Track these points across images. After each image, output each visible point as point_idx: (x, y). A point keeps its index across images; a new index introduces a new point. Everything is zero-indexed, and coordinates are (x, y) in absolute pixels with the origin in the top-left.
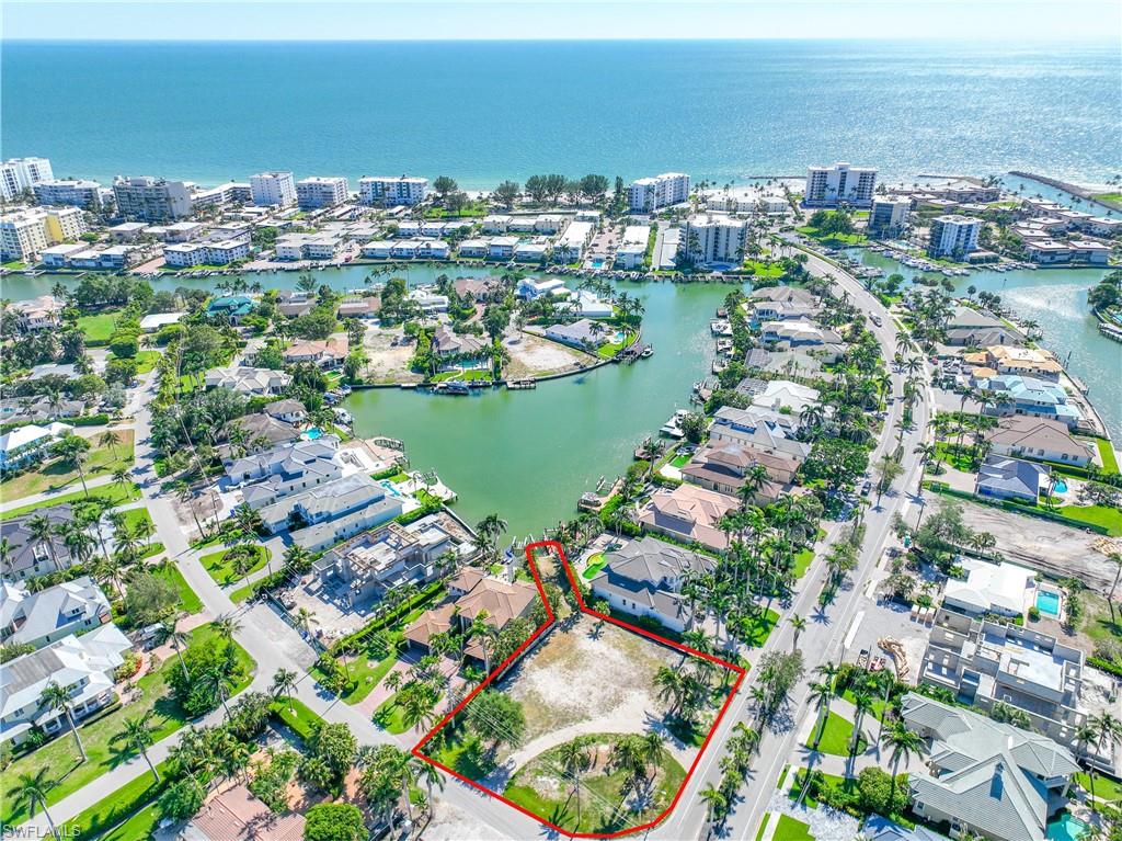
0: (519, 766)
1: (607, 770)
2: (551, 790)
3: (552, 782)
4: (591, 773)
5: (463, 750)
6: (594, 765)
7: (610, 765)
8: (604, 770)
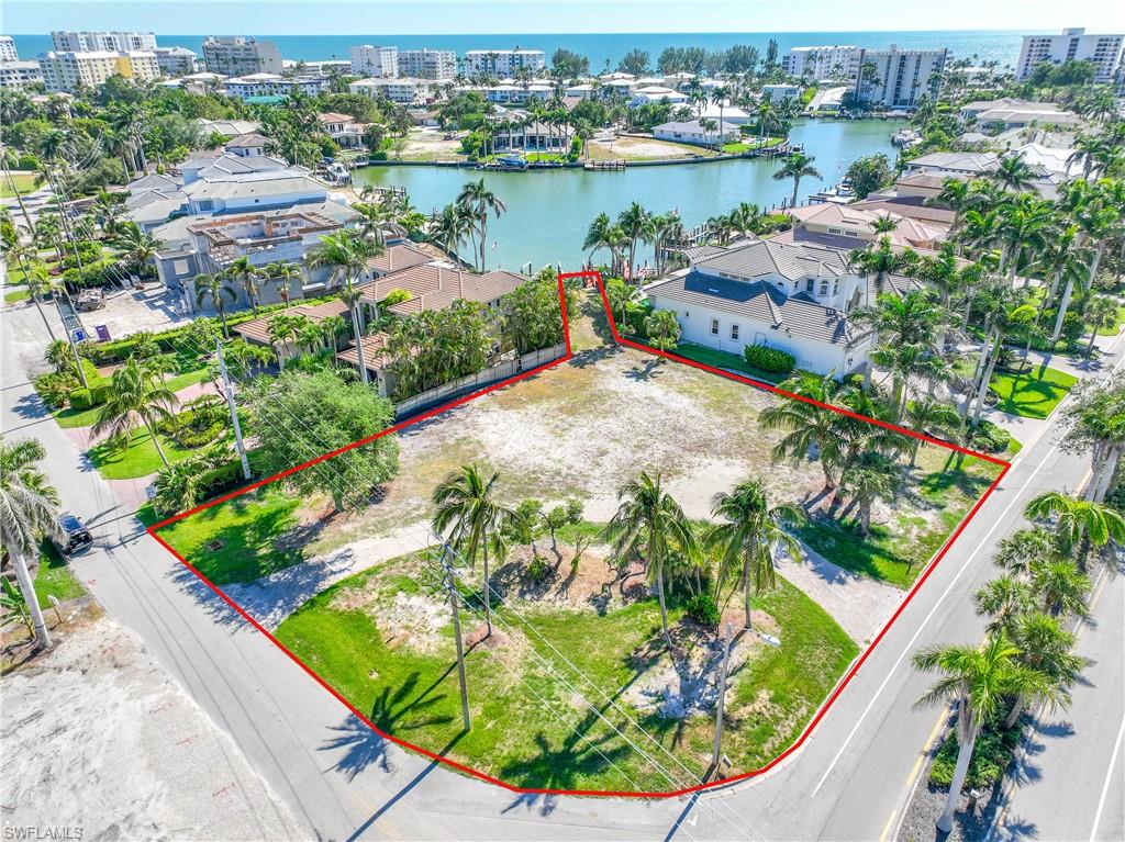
0: (359, 566)
1: (600, 602)
2: (423, 630)
3: (432, 610)
4: (550, 603)
5: (241, 521)
6: (566, 585)
7: (615, 591)
8: (593, 599)
